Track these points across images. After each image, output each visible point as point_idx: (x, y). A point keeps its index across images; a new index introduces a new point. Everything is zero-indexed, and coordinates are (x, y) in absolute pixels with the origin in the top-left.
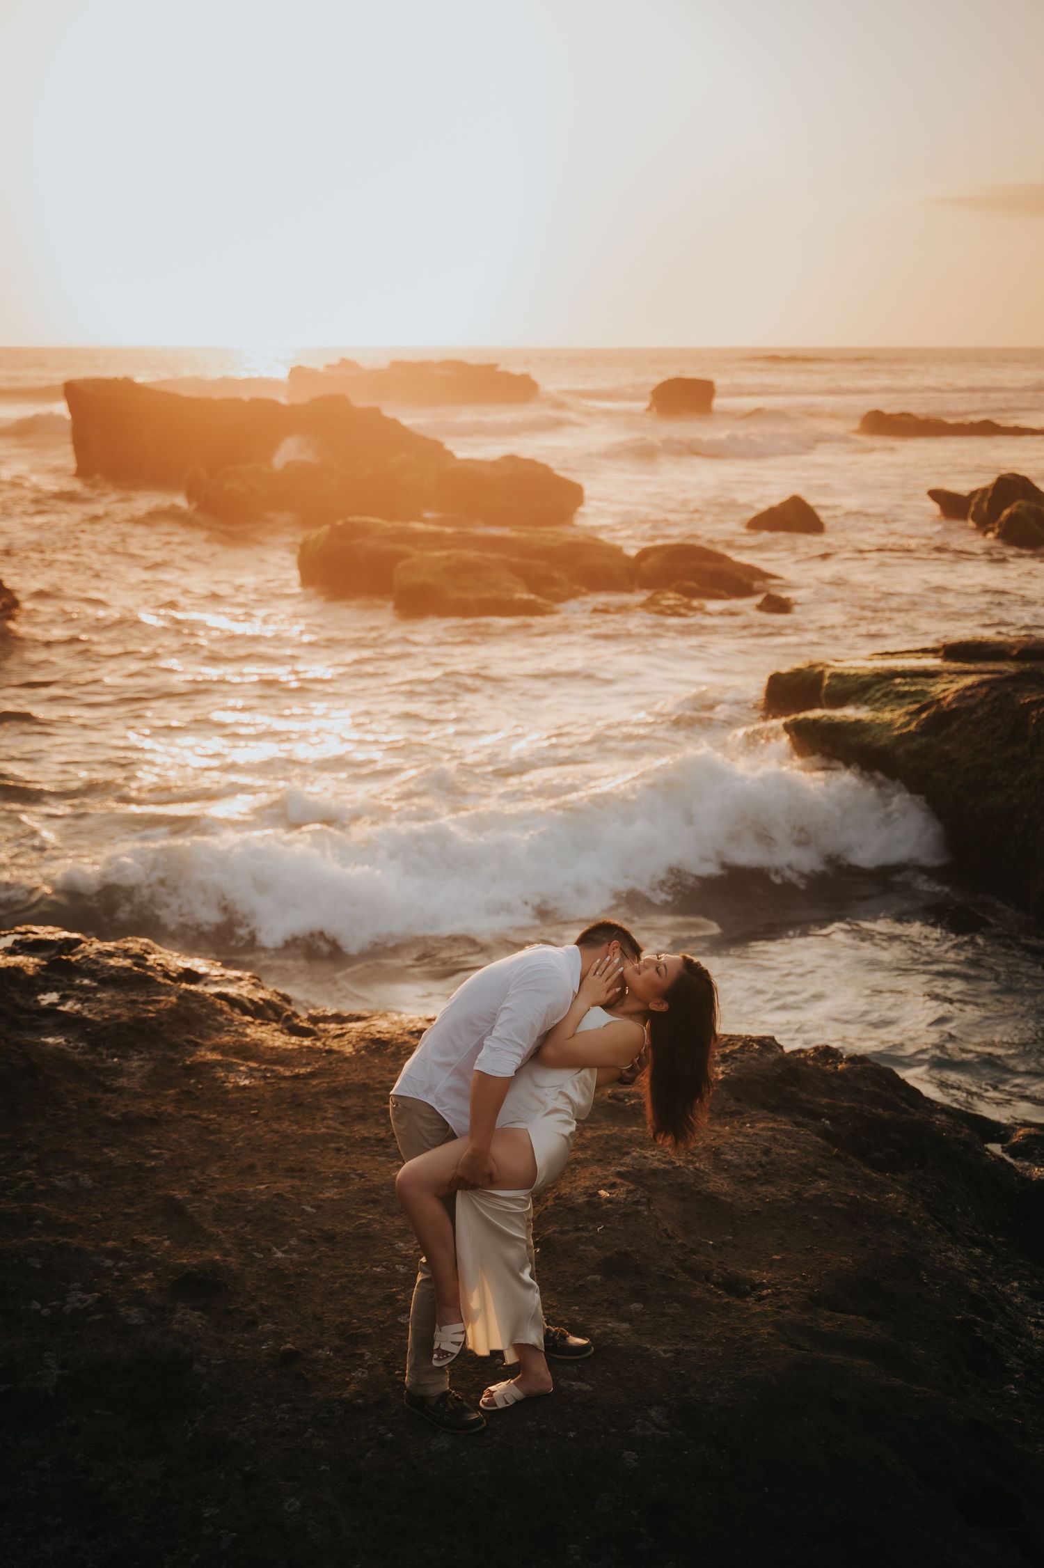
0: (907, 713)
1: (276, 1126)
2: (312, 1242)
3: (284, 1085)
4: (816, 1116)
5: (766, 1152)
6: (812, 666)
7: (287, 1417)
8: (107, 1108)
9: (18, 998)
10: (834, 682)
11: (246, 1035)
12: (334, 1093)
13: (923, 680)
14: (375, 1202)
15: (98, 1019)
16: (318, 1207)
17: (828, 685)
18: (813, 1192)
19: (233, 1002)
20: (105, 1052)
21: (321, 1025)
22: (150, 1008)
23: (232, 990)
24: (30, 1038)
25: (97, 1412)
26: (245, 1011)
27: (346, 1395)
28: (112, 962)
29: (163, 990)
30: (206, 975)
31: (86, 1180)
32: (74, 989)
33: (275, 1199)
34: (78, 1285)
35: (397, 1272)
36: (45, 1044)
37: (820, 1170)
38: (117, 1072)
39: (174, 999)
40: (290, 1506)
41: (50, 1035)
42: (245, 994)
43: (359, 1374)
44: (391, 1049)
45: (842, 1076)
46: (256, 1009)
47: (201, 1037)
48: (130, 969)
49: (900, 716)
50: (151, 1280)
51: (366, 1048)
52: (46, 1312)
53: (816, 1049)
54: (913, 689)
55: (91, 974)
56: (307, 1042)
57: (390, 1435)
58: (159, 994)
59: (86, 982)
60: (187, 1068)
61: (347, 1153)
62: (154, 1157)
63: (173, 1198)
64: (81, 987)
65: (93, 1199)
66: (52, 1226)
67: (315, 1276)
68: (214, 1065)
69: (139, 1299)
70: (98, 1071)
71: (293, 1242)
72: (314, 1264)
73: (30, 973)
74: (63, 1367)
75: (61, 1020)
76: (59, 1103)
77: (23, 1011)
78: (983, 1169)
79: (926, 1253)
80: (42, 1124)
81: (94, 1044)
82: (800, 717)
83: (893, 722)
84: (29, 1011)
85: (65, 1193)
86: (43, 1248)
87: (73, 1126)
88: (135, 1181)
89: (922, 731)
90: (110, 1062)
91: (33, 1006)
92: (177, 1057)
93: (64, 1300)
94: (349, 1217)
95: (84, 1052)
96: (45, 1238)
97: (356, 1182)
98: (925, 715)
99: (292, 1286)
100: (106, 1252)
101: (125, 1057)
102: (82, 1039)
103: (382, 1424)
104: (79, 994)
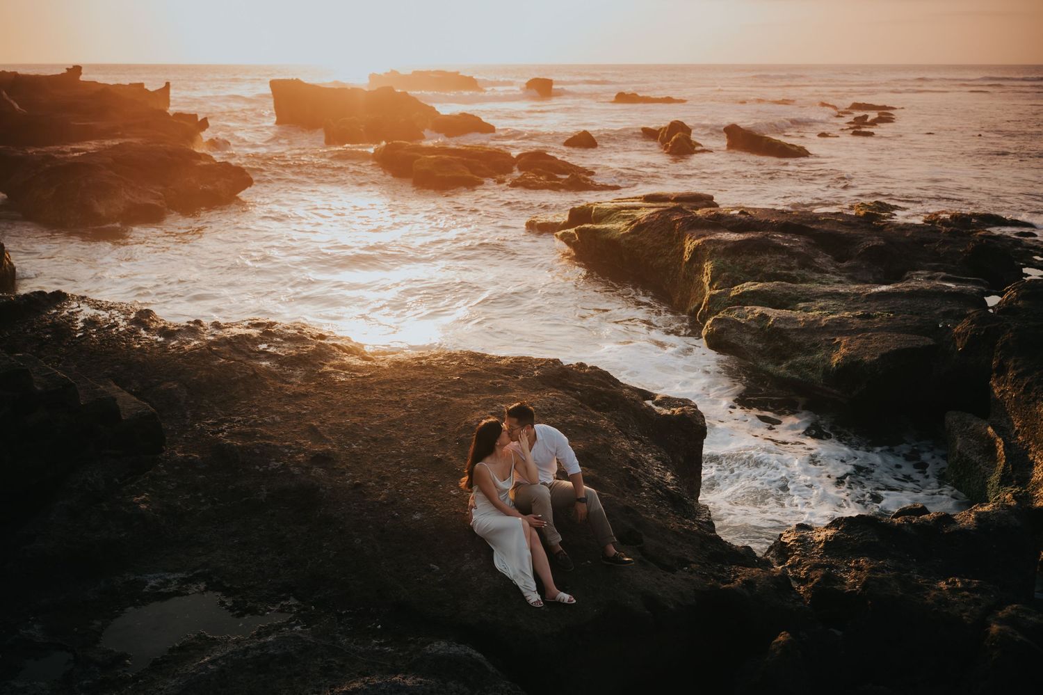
0: (626, 225)
1: (355, 396)
2: (368, 441)
3: (359, 380)
4: (575, 390)
5: (552, 404)
6: (588, 205)
7: (356, 508)
8: (287, 391)
9: (250, 346)
10: (597, 212)
11: (344, 361)
12: (379, 383)
13: (634, 210)
14: (393, 426)
15: (283, 355)
16: (371, 428)
17: (594, 214)
19: (339, 347)
20: (286, 368)
21: (376, 356)
22: (305, 350)
23: (339, 343)
24: (255, 362)
26: (344, 351)
27: (380, 499)
28: (289, 331)
29: (310, 342)
30: (328, 336)
32: (273, 343)
33: (353, 425)
34: (274, 459)
35: (402, 453)
36: (261, 365)
37: (573, 411)
38: (291, 376)
39: (314, 346)
40: (358, 541)
41: (264, 361)
42: (343, 343)
43: (385, 491)
44: (404, 366)
45: (587, 374)
46: (348, 350)
47: (326, 361)
48: (296, 334)
49: (623, 226)
50: (303, 457)
51: (393, 365)
52: (261, 470)
53: (577, 364)
54: (630, 214)
55: (281, 336)
56: (369, 363)
57: (396, 514)
58: (308, 344)
59: (278, 339)
60: (320, 374)
62: (305, 409)
63: (312, 425)
64: (276, 342)
65: (281, 426)
66: (263, 437)
67: (369, 454)
68: (331, 373)
69: (298, 464)
70: (283, 375)
71: (360, 441)
72: (368, 450)
73: (255, 336)
74: (268, 490)
75: (270, 356)
76: (267, 388)
77: (252, 351)
78: (642, 410)
79: (613, 443)
80: (260, 397)
81: (281, 365)
82: (582, 227)
83: (620, 228)
84: (255, 352)
85: (269, 424)
86: (260, 445)
87: (272, 397)
88: (297, 419)
89: (632, 232)
90: (288, 372)
91: (256, 350)
92: (315, 370)
93: (268, 465)
94: (383, 431)
95: (277, 368)
96: (261, 441)
97: (386, 418)
98: (633, 226)
99: (359, 459)
100: (286, 447)
101: (294, 370)
102: (276, 363)
103: (394, 510)
104: (275, 345)
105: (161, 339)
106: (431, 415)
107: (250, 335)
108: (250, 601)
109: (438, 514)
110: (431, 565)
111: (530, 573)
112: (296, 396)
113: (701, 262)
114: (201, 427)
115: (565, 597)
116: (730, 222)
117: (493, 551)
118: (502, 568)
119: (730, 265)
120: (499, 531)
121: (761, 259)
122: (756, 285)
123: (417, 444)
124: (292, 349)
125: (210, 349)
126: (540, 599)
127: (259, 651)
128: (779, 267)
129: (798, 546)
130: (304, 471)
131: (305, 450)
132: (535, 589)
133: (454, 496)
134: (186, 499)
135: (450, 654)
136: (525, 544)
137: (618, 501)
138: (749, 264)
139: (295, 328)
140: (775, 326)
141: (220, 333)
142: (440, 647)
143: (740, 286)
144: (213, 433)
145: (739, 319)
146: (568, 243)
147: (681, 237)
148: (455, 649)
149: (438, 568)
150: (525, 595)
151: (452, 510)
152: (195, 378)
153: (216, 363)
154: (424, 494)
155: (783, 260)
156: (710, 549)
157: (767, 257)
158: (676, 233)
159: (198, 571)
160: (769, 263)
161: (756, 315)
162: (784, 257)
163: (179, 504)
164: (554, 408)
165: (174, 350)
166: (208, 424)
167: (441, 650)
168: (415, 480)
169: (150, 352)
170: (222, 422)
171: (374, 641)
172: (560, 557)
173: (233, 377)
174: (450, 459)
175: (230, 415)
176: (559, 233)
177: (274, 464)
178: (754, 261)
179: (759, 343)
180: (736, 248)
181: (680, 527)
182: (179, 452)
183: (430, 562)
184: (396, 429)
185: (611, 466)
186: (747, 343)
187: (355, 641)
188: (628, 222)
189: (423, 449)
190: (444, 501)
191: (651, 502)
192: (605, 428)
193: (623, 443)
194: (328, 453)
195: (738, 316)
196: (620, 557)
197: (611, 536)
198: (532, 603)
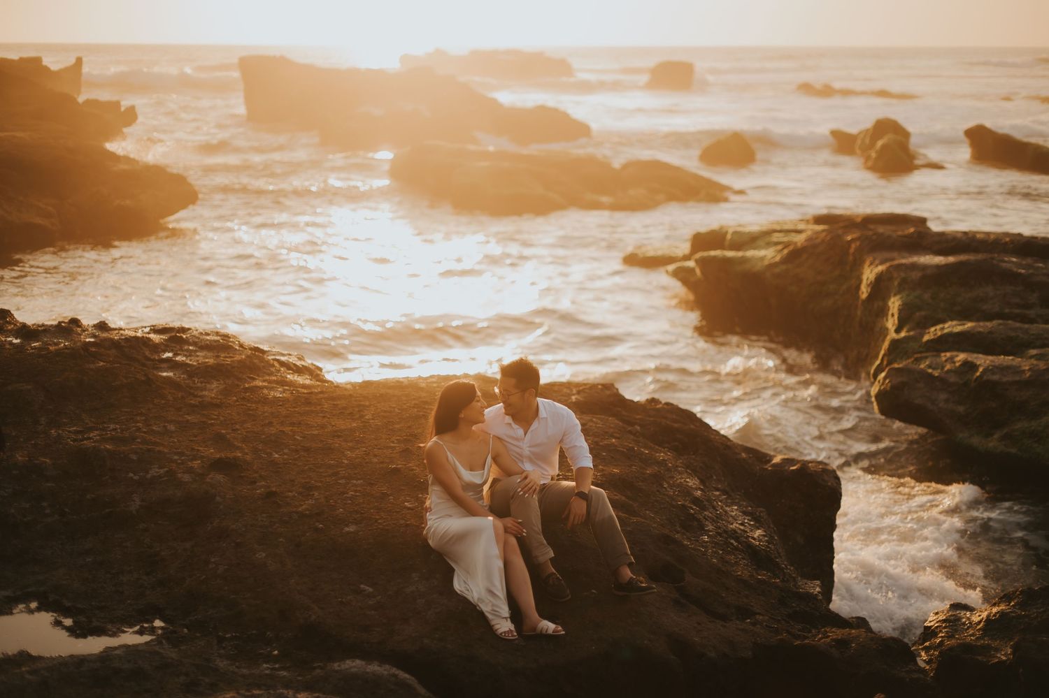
0: (775, 252)
2: (297, 451)
3: (302, 395)
4: (632, 424)
6: (722, 228)
7: (265, 519)
8: (191, 401)
9: (147, 353)
10: (734, 237)
11: (287, 378)
12: (333, 399)
13: (793, 234)
14: (338, 436)
15: (195, 363)
16: (304, 437)
17: (731, 238)
18: (606, 442)
19: (282, 364)
20: (196, 380)
22: (227, 359)
23: (283, 359)
24: (152, 373)
25: (160, 522)
26: (290, 368)
27: (300, 509)
28: (208, 338)
29: (238, 353)
30: (269, 351)
32: (183, 351)
33: (280, 433)
34: (157, 466)
35: (344, 463)
36: (161, 376)
37: (615, 435)
38: (203, 389)
39: (243, 357)
40: (260, 555)
41: (164, 372)
42: (291, 360)
43: (310, 502)
44: (374, 385)
45: (658, 410)
46: (297, 370)
47: (258, 376)
48: (219, 341)
49: (770, 253)
50: (198, 464)
52: (136, 478)
55: (195, 344)
57: (321, 526)
58: (233, 354)
59: (191, 348)
60: (246, 390)
61: (329, 418)
62: (212, 419)
63: (220, 433)
64: (188, 350)
65: (174, 435)
66: (144, 442)
67: (295, 464)
68: (262, 388)
69: (190, 471)
70: (191, 388)
71: (286, 451)
72: (295, 459)
73: (157, 341)
74: (142, 501)
75: (173, 365)
76: (162, 397)
77: (149, 359)
78: (738, 459)
79: (673, 477)
80: (151, 406)
81: (191, 375)
82: (705, 254)
83: (765, 256)
84: (154, 360)
85: (158, 433)
86: (139, 451)
87: (169, 407)
88: (200, 429)
89: (785, 261)
90: (199, 385)
91: (157, 358)
92: (239, 383)
93: (147, 472)
94: (322, 441)
95: (184, 379)
96: (141, 446)
97: (330, 429)
98: (786, 251)
99: (280, 468)
100: (176, 454)
101: (209, 383)
102: (183, 373)
103: (318, 522)
104: (186, 353)
105: (18, 341)
106: (397, 426)
107: (149, 339)
108: (98, 621)
109: (381, 526)
110: (362, 586)
111: (501, 592)
112: (203, 406)
113: (885, 299)
114: (59, 434)
115: (549, 626)
116: (939, 242)
117: (453, 570)
118: (463, 589)
119: (930, 301)
120: (462, 537)
121: (979, 292)
122: (964, 324)
123: (368, 454)
124: (207, 358)
125: (87, 350)
126: (513, 628)
127: (98, 664)
128: (1008, 303)
129: (945, 628)
130: (197, 478)
131: (202, 457)
132: (508, 616)
133: (409, 509)
134: (24, 508)
135: (367, 673)
136: (496, 551)
137: (654, 528)
138: (960, 299)
139: (217, 334)
140: (985, 378)
141: (105, 335)
142: (354, 665)
143: (938, 327)
144: (75, 440)
145: (930, 371)
146: (685, 282)
147: (857, 265)
148: (375, 668)
149: (371, 590)
150: (493, 623)
151: (402, 522)
152: (58, 380)
153: (92, 366)
154: (365, 506)
155: (1014, 295)
156: (794, 607)
157: (989, 290)
158: (851, 258)
159: (30, 590)
160: (992, 298)
161: (957, 364)
162: (1017, 289)
163: (13, 511)
165: (33, 351)
166: (69, 432)
167: (355, 667)
168: (356, 491)
170: (91, 429)
171: (265, 665)
172: (551, 582)
173: (114, 382)
174: (413, 470)
175: (104, 423)
176: (671, 268)
177: (155, 471)
178: (969, 295)
179: (961, 404)
180: (939, 277)
181: (751, 576)
182: (21, 456)
183: (362, 583)
184: (341, 439)
185: (658, 499)
186: (941, 405)
187: (237, 664)
188: (780, 247)
189: (375, 460)
190: (393, 512)
191: (714, 547)
192: (663, 460)
193: (688, 480)
194: (235, 458)
195: (930, 366)
196: (636, 583)
197: (627, 554)
198: (501, 634)
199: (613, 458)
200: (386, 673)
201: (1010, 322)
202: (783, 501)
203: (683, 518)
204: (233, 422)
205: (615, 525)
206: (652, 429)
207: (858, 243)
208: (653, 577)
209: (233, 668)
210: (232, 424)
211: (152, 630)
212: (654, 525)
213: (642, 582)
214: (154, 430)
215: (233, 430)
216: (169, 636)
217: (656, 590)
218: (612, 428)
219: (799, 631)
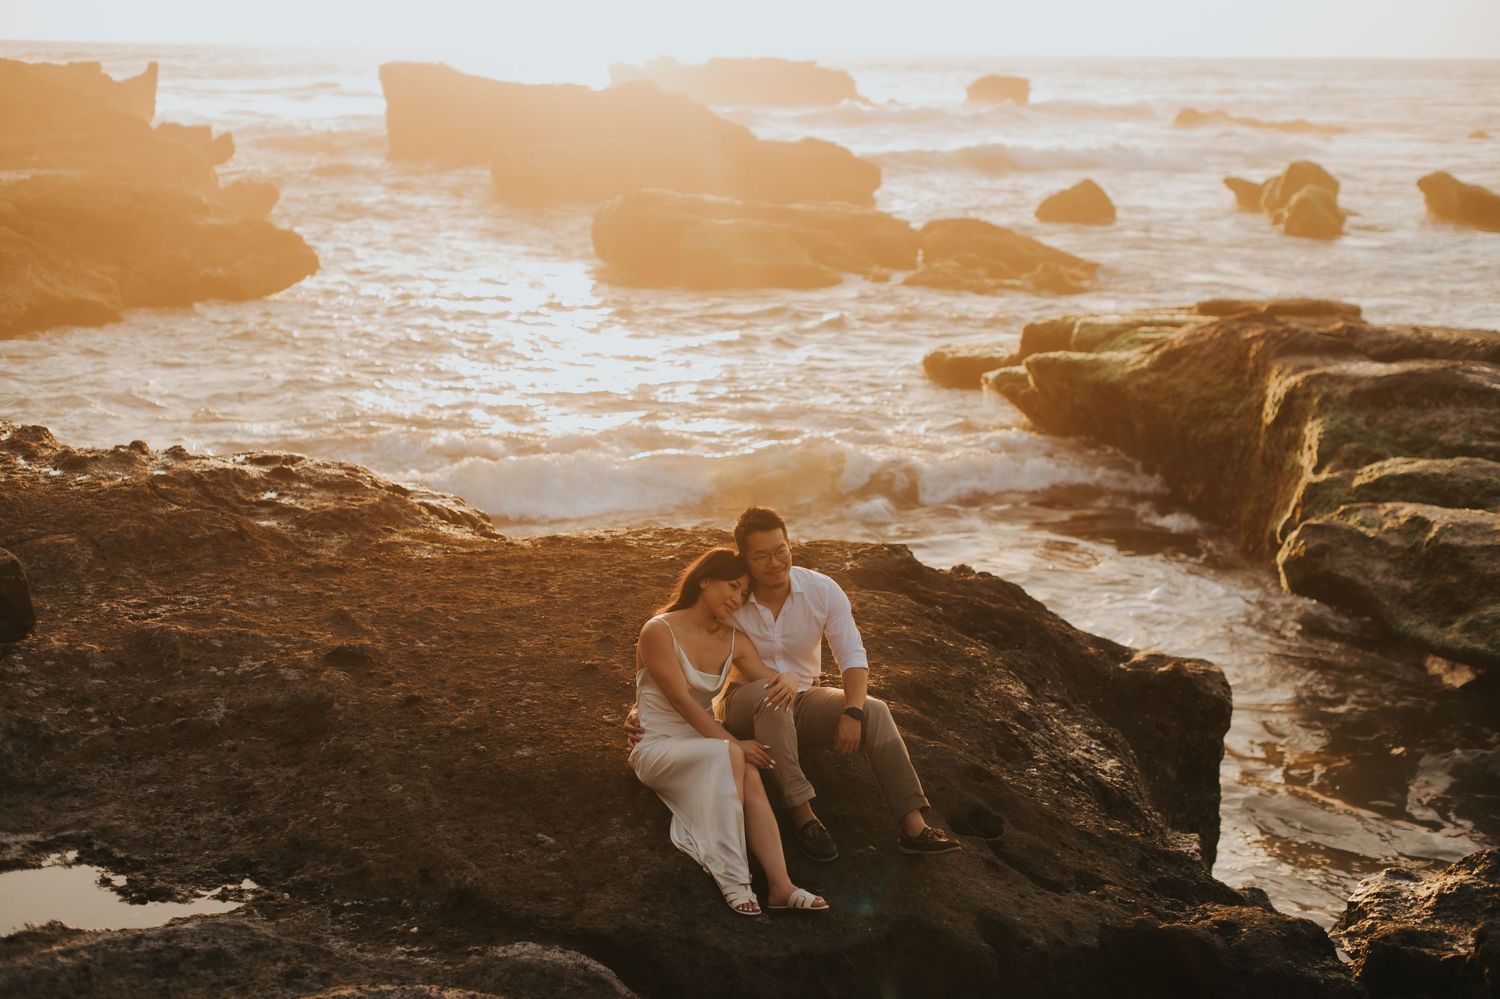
0: (1142, 353)
2: (451, 638)
3: (460, 557)
4: (931, 604)
6: (1065, 318)
7: (402, 737)
8: (301, 561)
9: (241, 493)
10: (1084, 331)
11: (439, 530)
12: (504, 562)
13: (1169, 329)
14: (510, 617)
15: (308, 509)
16: (461, 618)
17: (1078, 334)
18: (893, 631)
19: (432, 510)
20: (310, 533)
22: (354, 503)
23: (433, 502)
24: (247, 521)
25: (253, 738)
26: (443, 517)
27: (453, 723)
28: (328, 471)
29: (369, 493)
30: (414, 491)
31: (273, 601)
32: (291, 490)
33: (426, 612)
34: (251, 657)
35: (517, 656)
36: (259, 525)
37: (906, 619)
38: (318, 545)
39: (377, 500)
40: (394, 789)
41: (264, 520)
42: (445, 505)
43: (467, 712)
44: (564, 543)
45: (969, 583)
46: (453, 518)
47: (398, 527)
48: (342, 476)
49: (1136, 355)
50: (309, 654)
52: (221, 673)
53: (954, 569)
54: (1156, 335)
55: (308, 480)
57: (482, 747)
58: (363, 495)
59: (303, 486)
60: (380, 547)
61: (497, 591)
62: (332, 590)
63: (341, 610)
64: (298, 489)
65: (275, 612)
66: (233, 622)
67: (447, 657)
68: (403, 545)
69: (297, 664)
70: (302, 544)
71: (434, 638)
72: (448, 650)
73: (255, 476)
74: (229, 707)
75: (276, 509)
76: (260, 556)
77: (243, 502)
78: (1083, 657)
79: (988, 682)
80: (245, 569)
81: (302, 525)
82: (1042, 356)
83: (1128, 360)
84: (250, 503)
85: (253, 608)
86: (226, 635)
87: (270, 571)
88: (313, 603)
89: (1155, 367)
90: (313, 539)
91: (254, 500)
92: (372, 538)
93: (237, 666)
94: (486, 624)
95: (292, 531)
96: (228, 628)
97: (498, 606)
98: (1157, 353)
99: (426, 662)
100: (279, 640)
101: (327, 537)
102: (291, 522)
103: (479, 741)
104: (295, 493)
105: (58, 473)
106: (594, 604)
107: (243, 472)
108: (162, 880)
109: (568, 749)
110: (540, 835)
111: (738, 847)
112: (319, 570)
113: (1299, 424)
114: (112, 608)
115: (806, 898)
116: (1377, 343)
117: (670, 814)
118: (684, 843)
119: (1364, 428)
120: (684, 767)
121: (1435, 415)
122: (1413, 462)
123: (552, 644)
124: (325, 501)
125: (155, 488)
126: (755, 900)
127: (161, 943)
128: (1477, 433)
129: (1379, 905)
130: (307, 676)
131: (317, 645)
132: (747, 881)
133: (608, 724)
134: (61, 715)
135: (545, 962)
136: (732, 788)
137: (960, 757)
138: (1407, 426)
140: (1442, 541)
141: (180, 466)
142: (525, 950)
143: (1376, 466)
144: (135, 618)
145: (1362, 529)
146: (1011, 395)
147: (1260, 373)
148: (555, 955)
149: (552, 841)
150: (725, 891)
151: (598, 743)
152: (112, 530)
153: (161, 511)
154: (546, 719)
155: (1486, 420)
156: (1160, 873)
157: (1450, 414)
158: (1251, 364)
159: (67, 833)
160: (1454, 425)
161: (1402, 521)
162: (1492, 412)
163: (44, 719)
164: (864, 612)
165: (79, 487)
166: (126, 605)
167: (526, 953)
168: (533, 698)
169: (31, 489)
170: (158, 602)
171: (399, 948)
172: (810, 833)
173: (192, 534)
174: (616, 668)
175: (178, 593)
176: (991, 375)
177: (247, 664)
178: (1421, 420)
179: (1406, 578)
180: (1379, 394)
181: (1099, 827)
182: (59, 640)
183: (539, 831)
184: (514, 622)
185: (967, 714)
186: (1378, 579)
187: (359, 945)
188: (1149, 347)
189: (562, 653)
190: (586, 730)
191: (1044, 784)
192: (975, 657)
193: (1010, 686)
194: (362, 648)
195: (1362, 523)
196: (932, 837)
197: (918, 794)
198: (737, 908)
199: (902, 653)
200: (571, 962)
201: (1479, 460)
202: (1148, 716)
203: (1002, 742)
204: (360, 594)
205: (902, 752)
206: (960, 611)
207: (1262, 343)
208: (957, 827)
209: (352, 952)
210: (359, 597)
211: (240, 894)
212: (959, 753)
213: (940, 837)
214: (247, 604)
215: (360, 606)
216: (263, 905)
217: (960, 848)
218: (902, 609)
219: (1167, 908)
